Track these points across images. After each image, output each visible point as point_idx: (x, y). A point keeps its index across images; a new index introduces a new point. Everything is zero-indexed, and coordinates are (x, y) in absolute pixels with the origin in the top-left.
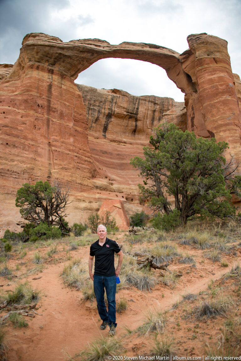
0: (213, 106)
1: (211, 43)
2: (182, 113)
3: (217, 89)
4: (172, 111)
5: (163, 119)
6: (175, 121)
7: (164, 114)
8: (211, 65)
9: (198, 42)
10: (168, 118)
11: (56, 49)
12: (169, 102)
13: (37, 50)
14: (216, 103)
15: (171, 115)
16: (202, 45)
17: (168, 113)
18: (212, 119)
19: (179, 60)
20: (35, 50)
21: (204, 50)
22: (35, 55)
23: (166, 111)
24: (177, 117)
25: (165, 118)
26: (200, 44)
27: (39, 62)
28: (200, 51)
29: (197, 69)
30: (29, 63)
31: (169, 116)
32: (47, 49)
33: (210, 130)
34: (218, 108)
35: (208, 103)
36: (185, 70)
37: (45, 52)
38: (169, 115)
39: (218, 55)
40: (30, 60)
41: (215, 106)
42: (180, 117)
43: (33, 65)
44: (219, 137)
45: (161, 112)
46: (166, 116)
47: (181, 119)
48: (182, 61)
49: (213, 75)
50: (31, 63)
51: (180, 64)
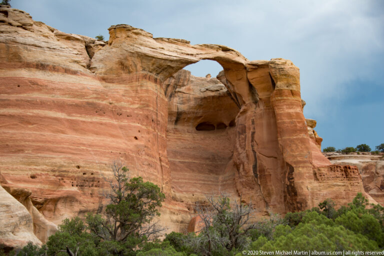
0: (292, 141)
1: (291, 76)
2: (202, 95)
3: (296, 126)
4: (189, 89)
5: (176, 96)
6: (192, 103)
7: (177, 90)
8: (289, 98)
9: (282, 73)
10: (183, 98)
11: (167, 62)
12: (185, 77)
13: (155, 62)
14: (294, 139)
15: (188, 95)
16: (285, 77)
17: (183, 89)
18: (292, 153)
19: (245, 68)
20: (152, 62)
21: (286, 82)
22: (151, 65)
23: (181, 86)
24: (196, 99)
25: (179, 96)
26: (282, 75)
27: (151, 72)
28: (282, 82)
29: (277, 98)
30: (142, 72)
31: (185, 95)
32: (163, 61)
33: (290, 163)
34: (297, 145)
35: (288, 137)
36: (251, 81)
37: (160, 64)
38: (184, 93)
39: (294, 88)
40: (144, 70)
41: (294, 141)
42: (199, 100)
43: (146, 75)
44: (298, 171)
45: (174, 87)
46: (179, 94)
47: (200, 102)
48: (249, 70)
49: (290, 108)
50: (145, 73)
51: (244, 71)
